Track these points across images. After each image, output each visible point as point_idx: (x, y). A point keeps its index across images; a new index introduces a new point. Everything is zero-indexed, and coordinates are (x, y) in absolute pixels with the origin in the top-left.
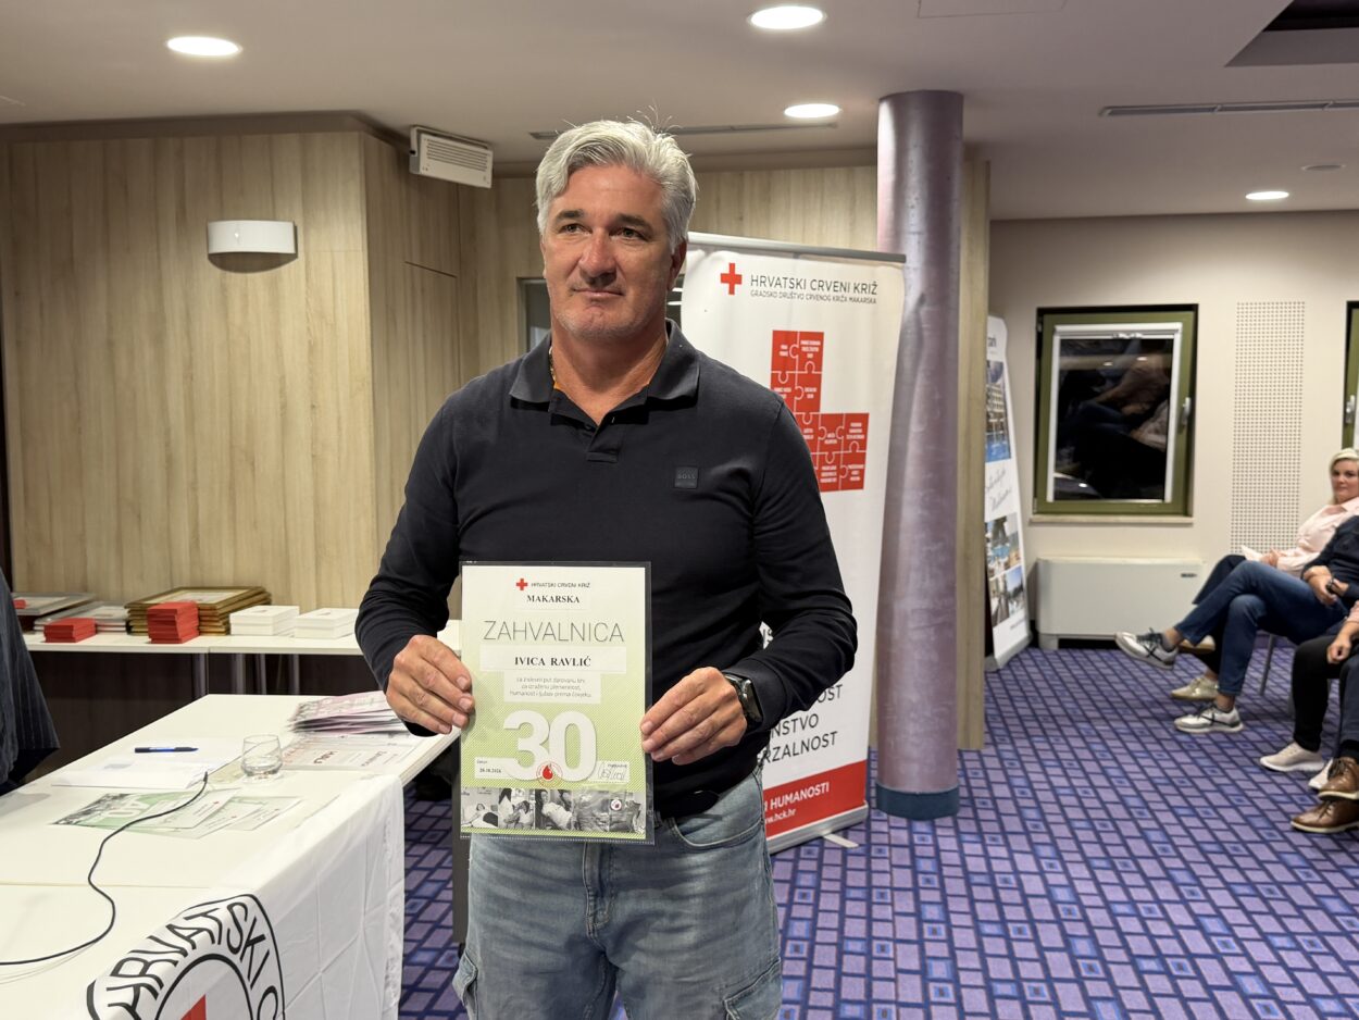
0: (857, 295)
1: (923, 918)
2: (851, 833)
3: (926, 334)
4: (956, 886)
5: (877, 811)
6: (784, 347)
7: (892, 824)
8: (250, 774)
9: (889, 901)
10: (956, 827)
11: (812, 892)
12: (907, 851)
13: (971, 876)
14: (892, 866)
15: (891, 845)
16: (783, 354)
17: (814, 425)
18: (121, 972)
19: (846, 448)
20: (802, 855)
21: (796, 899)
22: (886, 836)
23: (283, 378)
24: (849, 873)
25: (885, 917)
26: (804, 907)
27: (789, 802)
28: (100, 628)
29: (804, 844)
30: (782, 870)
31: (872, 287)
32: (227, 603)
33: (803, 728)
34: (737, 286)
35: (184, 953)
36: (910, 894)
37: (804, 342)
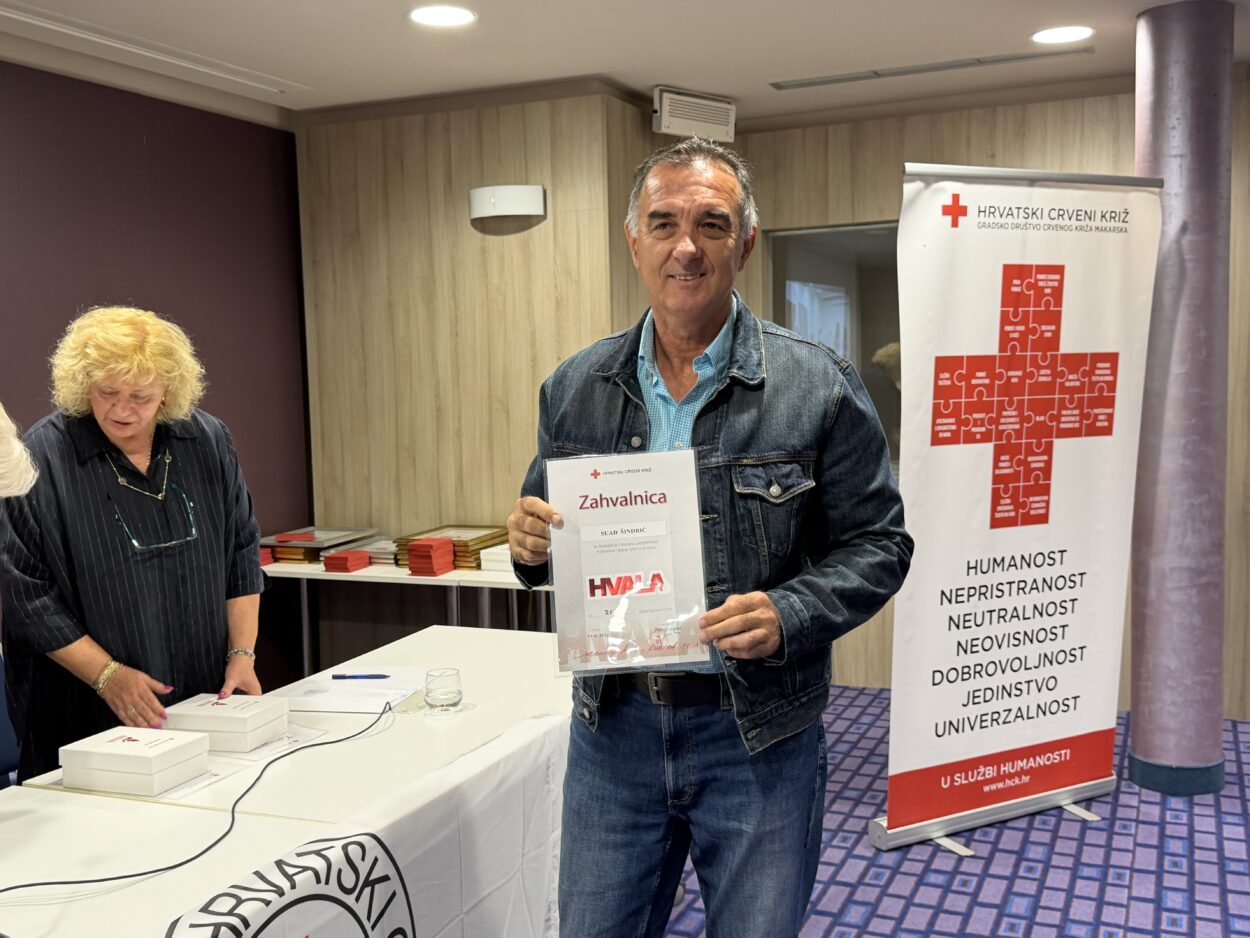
0: (1104, 224)
1: (1164, 906)
2: (1094, 804)
3: (1189, 265)
4: (1207, 873)
5: (1129, 782)
6: (1016, 282)
7: (1143, 798)
8: (432, 706)
9: (1127, 883)
10: (1217, 806)
11: (1040, 866)
12: (1156, 829)
13: (1227, 862)
14: (1136, 844)
15: (1138, 821)
16: (1015, 289)
17: (1052, 366)
18: (210, 909)
19: (1091, 391)
20: (1037, 824)
21: (1021, 873)
22: (1135, 810)
23: (533, 332)
24: (1085, 848)
25: (1120, 902)
26: (1029, 881)
27: (1022, 768)
28: (374, 560)
29: (1039, 813)
30: (1011, 839)
31: (1123, 216)
32: (480, 540)
33: (1039, 690)
34: (961, 219)
35: (281, 893)
36: (1153, 877)
37: (1040, 277)
